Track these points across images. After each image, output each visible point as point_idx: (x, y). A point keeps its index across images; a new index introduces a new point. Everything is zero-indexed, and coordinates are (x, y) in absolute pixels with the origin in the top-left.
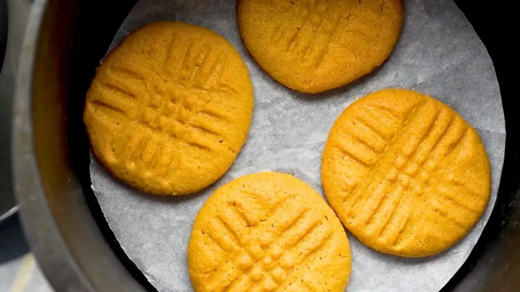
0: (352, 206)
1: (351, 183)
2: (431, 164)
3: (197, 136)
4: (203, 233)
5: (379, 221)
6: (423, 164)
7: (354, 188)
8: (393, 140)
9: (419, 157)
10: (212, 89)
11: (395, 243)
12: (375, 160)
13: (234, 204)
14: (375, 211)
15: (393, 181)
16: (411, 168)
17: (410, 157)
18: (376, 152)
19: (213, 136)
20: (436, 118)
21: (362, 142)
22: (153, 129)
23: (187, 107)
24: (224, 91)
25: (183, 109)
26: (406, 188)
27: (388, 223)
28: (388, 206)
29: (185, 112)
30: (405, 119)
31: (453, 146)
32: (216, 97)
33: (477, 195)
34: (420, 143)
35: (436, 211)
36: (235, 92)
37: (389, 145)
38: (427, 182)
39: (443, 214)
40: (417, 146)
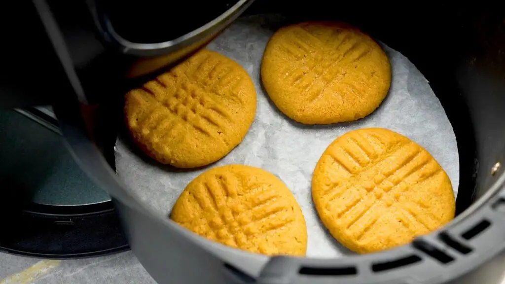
0: (332, 200)
1: (333, 180)
2: (402, 185)
3: (203, 124)
4: (190, 193)
5: (349, 217)
6: (397, 183)
7: (336, 185)
8: (378, 160)
9: (394, 177)
10: (224, 96)
11: (359, 238)
12: (357, 169)
13: (221, 178)
14: (349, 208)
15: (369, 190)
16: (387, 183)
17: (388, 175)
18: (360, 164)
19: (215, 127)
20: (415, 154)
21: (350, 154)
23: (202, 103)
24: (233, 100)
25: (199, 103)
26: (379, 197)
27: (357, 219)
28: (360, 207)
29: (199, 106)
30: (389, 148)
31: (425, 177)
32: (225, 102)
33: (438, 220)
34: (398, 169)
35: (400, 222)
36: (241, 102)
37: (372, 163)
38: (397, 198)
39: (406, 225)
40: (395, 170)
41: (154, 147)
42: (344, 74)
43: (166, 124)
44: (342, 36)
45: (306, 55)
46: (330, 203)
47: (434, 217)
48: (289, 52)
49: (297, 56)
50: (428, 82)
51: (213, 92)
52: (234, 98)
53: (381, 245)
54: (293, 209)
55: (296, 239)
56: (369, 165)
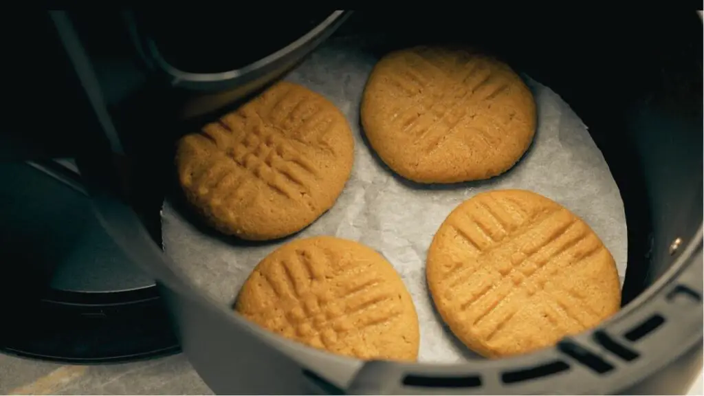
0: (453, 286)
1: (455, 259)
2: (549, 267)
3: (281, 181)
4: (261, 275)
5: (477, 309)
6: (542, 264)
7: (459, 265)
8: (517, 232)
9: (537, 257)
10: (310, 143)
11: (489, 337)
12: (489, 244)
13: (303, 254)
14: (476, 297)
15: (504, 273)
16: (529, 265)
17: (530, 253)
18: (493, 238)
19: (297, 186)
20: (567, 226)
21: (479, 224)
22: (239, 164)
23: (280, 153)
24: (322, 149)
25: (275, 153)
26: (517, 283)
27: (487, 312)
28: (491, 296)
29: (275, 157)
30: (533, 217)
31: (581, 256)
32: (311, 152)
33: (598, 315)
34: (544, 245)
35: (546, 316)
36: (333, 152)
37: (509, 236)
38: (542, 285)
39: (553, 321)
40: (540, 247)
41: (214, 211)
42: (473, 117)
43: (230, 181)
44: (471, 65)
45: (422, 90)
46: (451, 290)
47: (592, 312)
48: (398, 85)
49: (409, 92)
50: (587, 128)
51: (295, 139)
52: (323, 147)
53: (518, 348)
54: (400, 297)
55: (404, 338)
56: (505, 239)
